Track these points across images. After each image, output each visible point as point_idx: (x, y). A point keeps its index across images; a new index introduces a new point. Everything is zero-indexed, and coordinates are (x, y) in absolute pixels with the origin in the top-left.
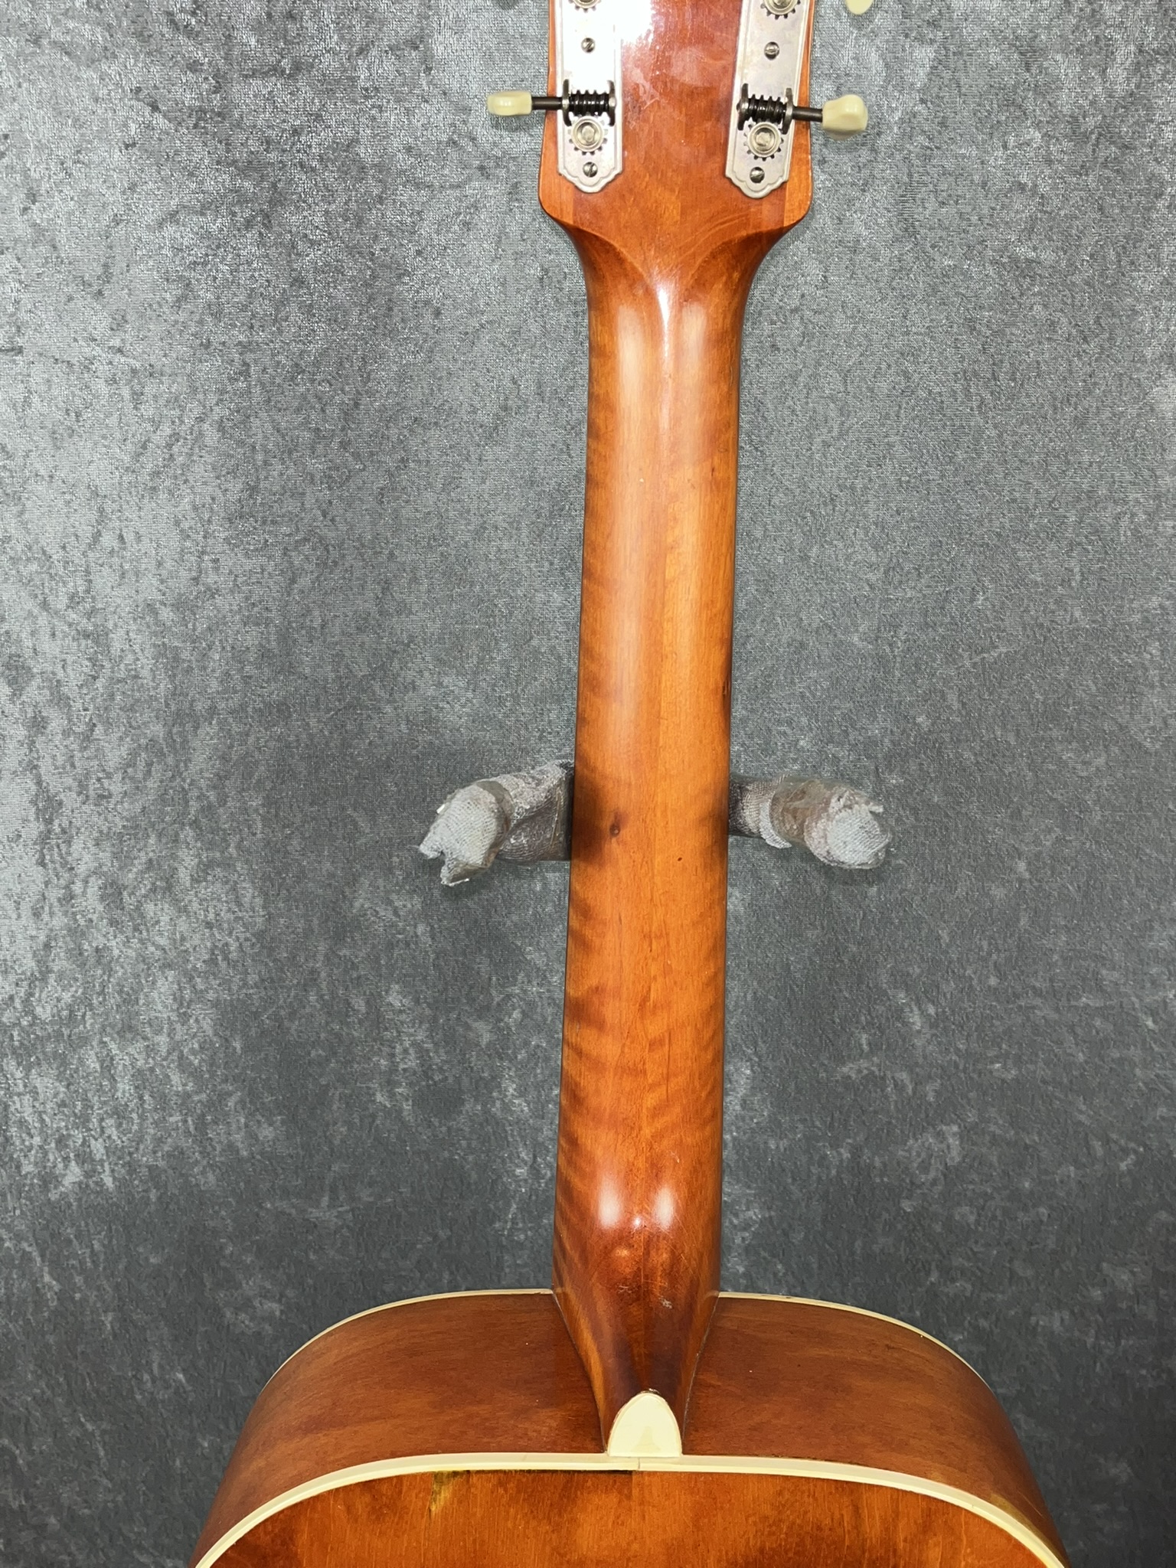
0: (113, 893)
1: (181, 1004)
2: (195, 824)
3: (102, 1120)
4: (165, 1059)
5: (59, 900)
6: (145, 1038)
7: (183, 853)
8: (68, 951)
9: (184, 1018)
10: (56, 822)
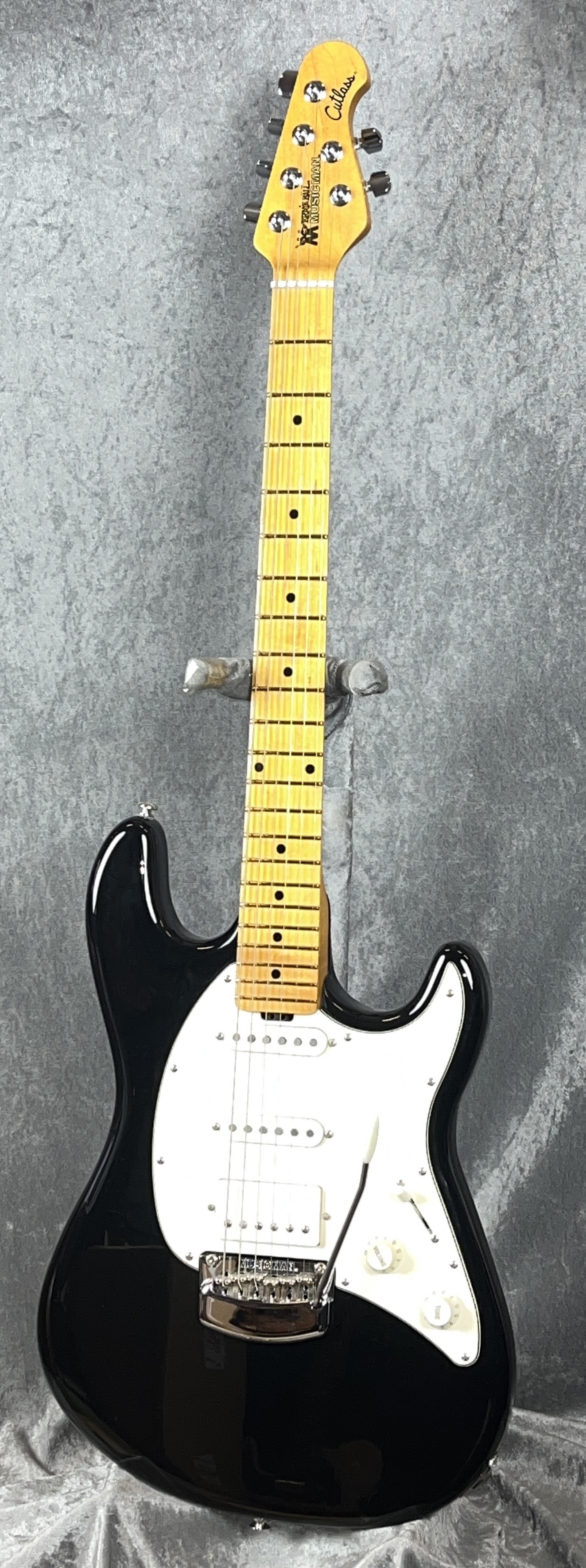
0: (103, 648)
1: (136, 719)
2: (149, 607)
3: (88, 791)
4: (125, 754)
5: (73, 652)
6: (116, 740)
7: (142, 625)
8: (76, 684)
9: (138, 728)
10: (74, 604)
